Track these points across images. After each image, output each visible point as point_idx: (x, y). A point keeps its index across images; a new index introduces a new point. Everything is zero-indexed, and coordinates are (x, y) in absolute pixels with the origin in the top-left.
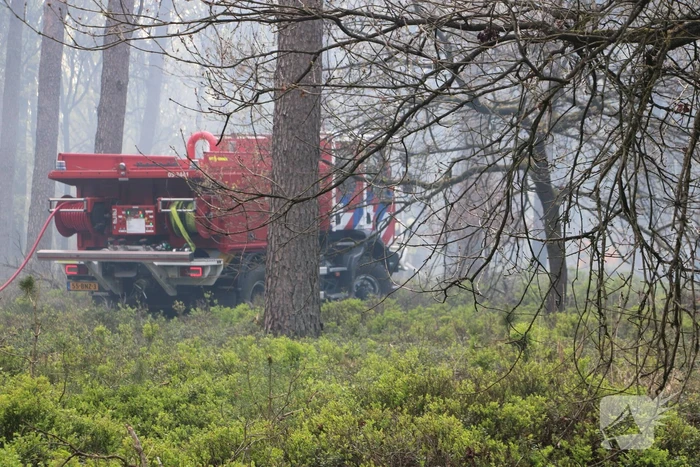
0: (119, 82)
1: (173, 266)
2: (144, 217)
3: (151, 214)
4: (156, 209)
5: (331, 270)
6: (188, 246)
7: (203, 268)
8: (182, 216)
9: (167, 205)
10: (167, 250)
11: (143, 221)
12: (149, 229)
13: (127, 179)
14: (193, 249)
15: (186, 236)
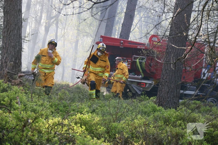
0: (131, 15)
1: (135, 81)
2: (127, 62)
3: (130, 61)
4: (132, 60)
5: (199, 94)
6: (141, 75)
7: (146, 83)
8: (140, 63)
9: (135, 58)
10: (133, 75)
11: (127, 63)
12: (129, 67)
13: (123, 47)
14: (143, 76)
15: (141, 71)
